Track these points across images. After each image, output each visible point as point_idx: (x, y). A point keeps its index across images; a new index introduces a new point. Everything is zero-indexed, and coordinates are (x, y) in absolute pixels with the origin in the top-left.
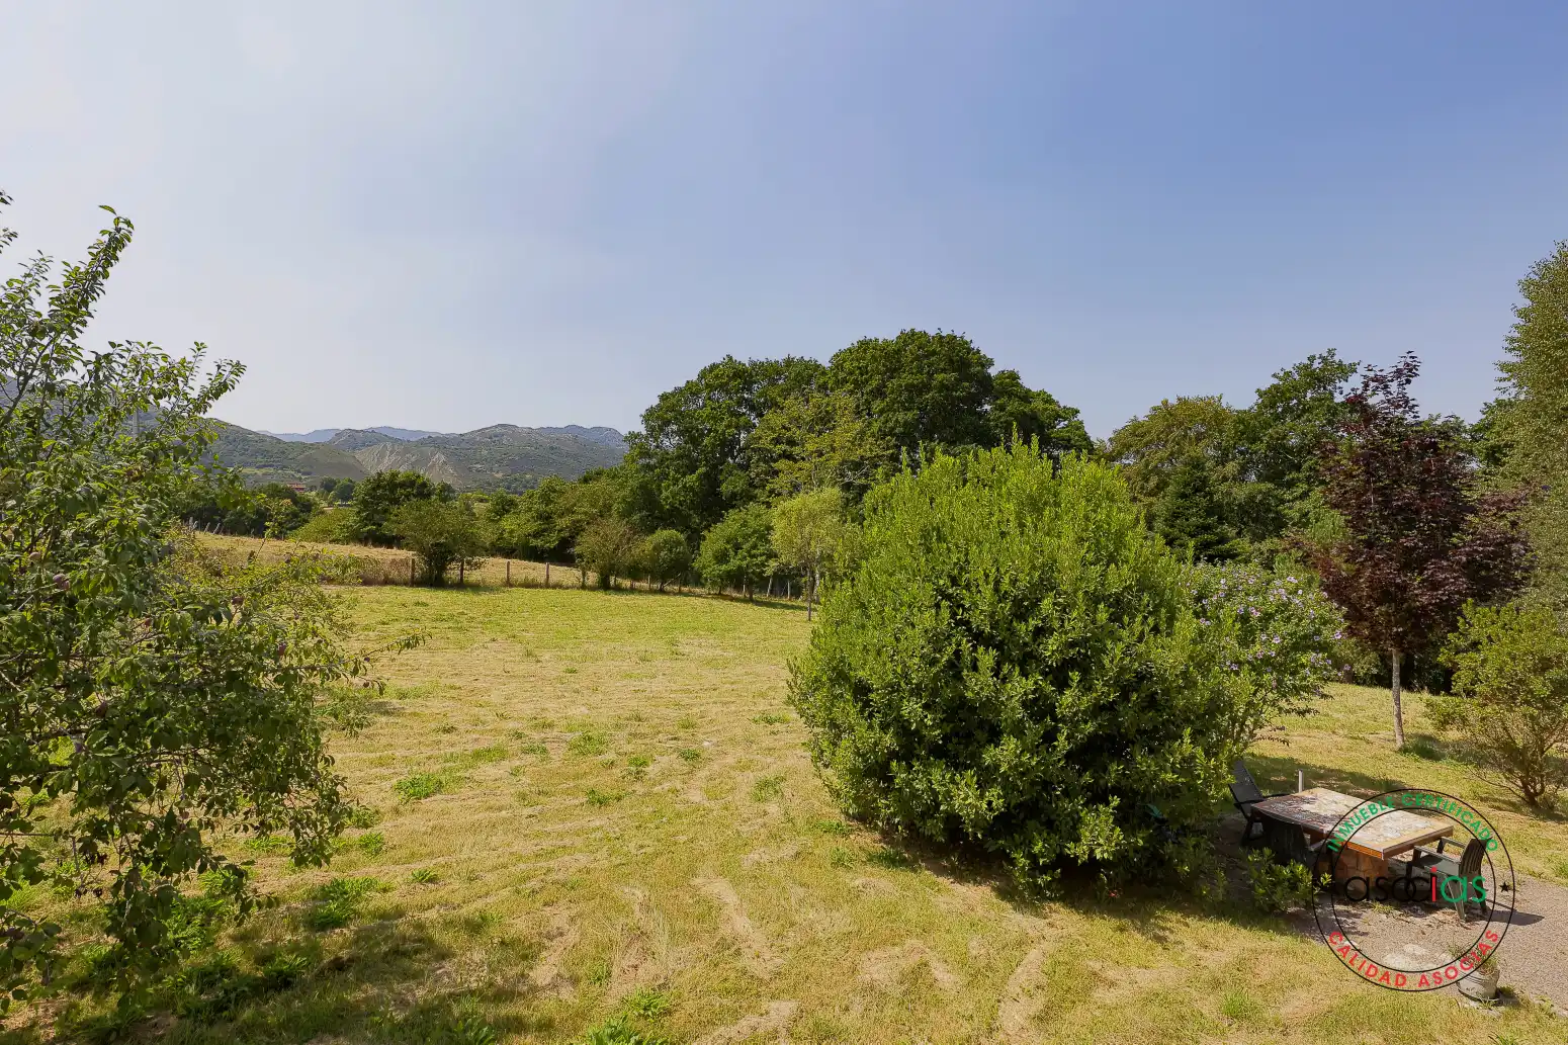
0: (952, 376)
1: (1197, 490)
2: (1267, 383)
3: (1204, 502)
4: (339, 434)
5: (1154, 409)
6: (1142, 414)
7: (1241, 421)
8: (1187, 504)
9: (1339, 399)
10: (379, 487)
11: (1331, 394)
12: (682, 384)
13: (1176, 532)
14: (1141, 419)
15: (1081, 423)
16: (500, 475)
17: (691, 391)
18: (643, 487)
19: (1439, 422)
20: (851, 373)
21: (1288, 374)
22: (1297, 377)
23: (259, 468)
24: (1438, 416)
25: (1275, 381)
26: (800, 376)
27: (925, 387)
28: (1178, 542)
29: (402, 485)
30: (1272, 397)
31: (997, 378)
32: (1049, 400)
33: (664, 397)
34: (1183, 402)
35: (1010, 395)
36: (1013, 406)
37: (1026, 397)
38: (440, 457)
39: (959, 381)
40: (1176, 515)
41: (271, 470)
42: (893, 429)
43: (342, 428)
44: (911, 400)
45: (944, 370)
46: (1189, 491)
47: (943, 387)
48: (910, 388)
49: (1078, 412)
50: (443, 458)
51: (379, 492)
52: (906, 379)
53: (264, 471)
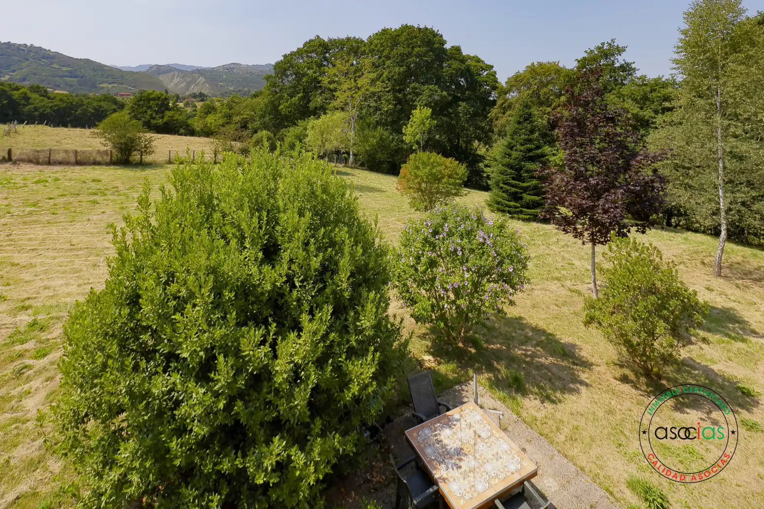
0: (424, 49)
1: (526, 120)
2: (582, 55)
3: (529, 126)
4: (151, 67)
5: (528, 67)
6: (522, 69)
7: (567, 76)
8: (520, 127)
9: (617, 65)
10: (141, 100)
11: (613, 62)
12: (295, 50)
13: (514, 142)
14: (521, 72)
15: (495, 73)
16: (232, 88)
17: (299, 53)
18: (272, 102)
19: (664, 79)
20: (376, 46)
21: (592, 51)
22: (596, 52)
23: (109, 84)
24: (663, 76)
25: (585, 55)
26: (353, 47)
27: (409, 55)
28: (515, 148)
29: (154, 99)
30: (583, 63)
31: (450, 49)
32: (479, 60)
33: (285, 56)
34: (540, 64)
35: (455, 59)
36: (456, 65)
37: (463, 60)
38: (202, 79)
39: (427, 52)
40: (515, 133)
41: (116, 85)
42: (393, 76)
43: (153, 64)
44: (403, 61)
45: (419, 46)
46: (522, 120)
47: (418, 55)
48: (402, 55)
49: (492, 67)
50: (203, 80)
51: (141, 103)
52: (400, 49)
53: (111, 85)
